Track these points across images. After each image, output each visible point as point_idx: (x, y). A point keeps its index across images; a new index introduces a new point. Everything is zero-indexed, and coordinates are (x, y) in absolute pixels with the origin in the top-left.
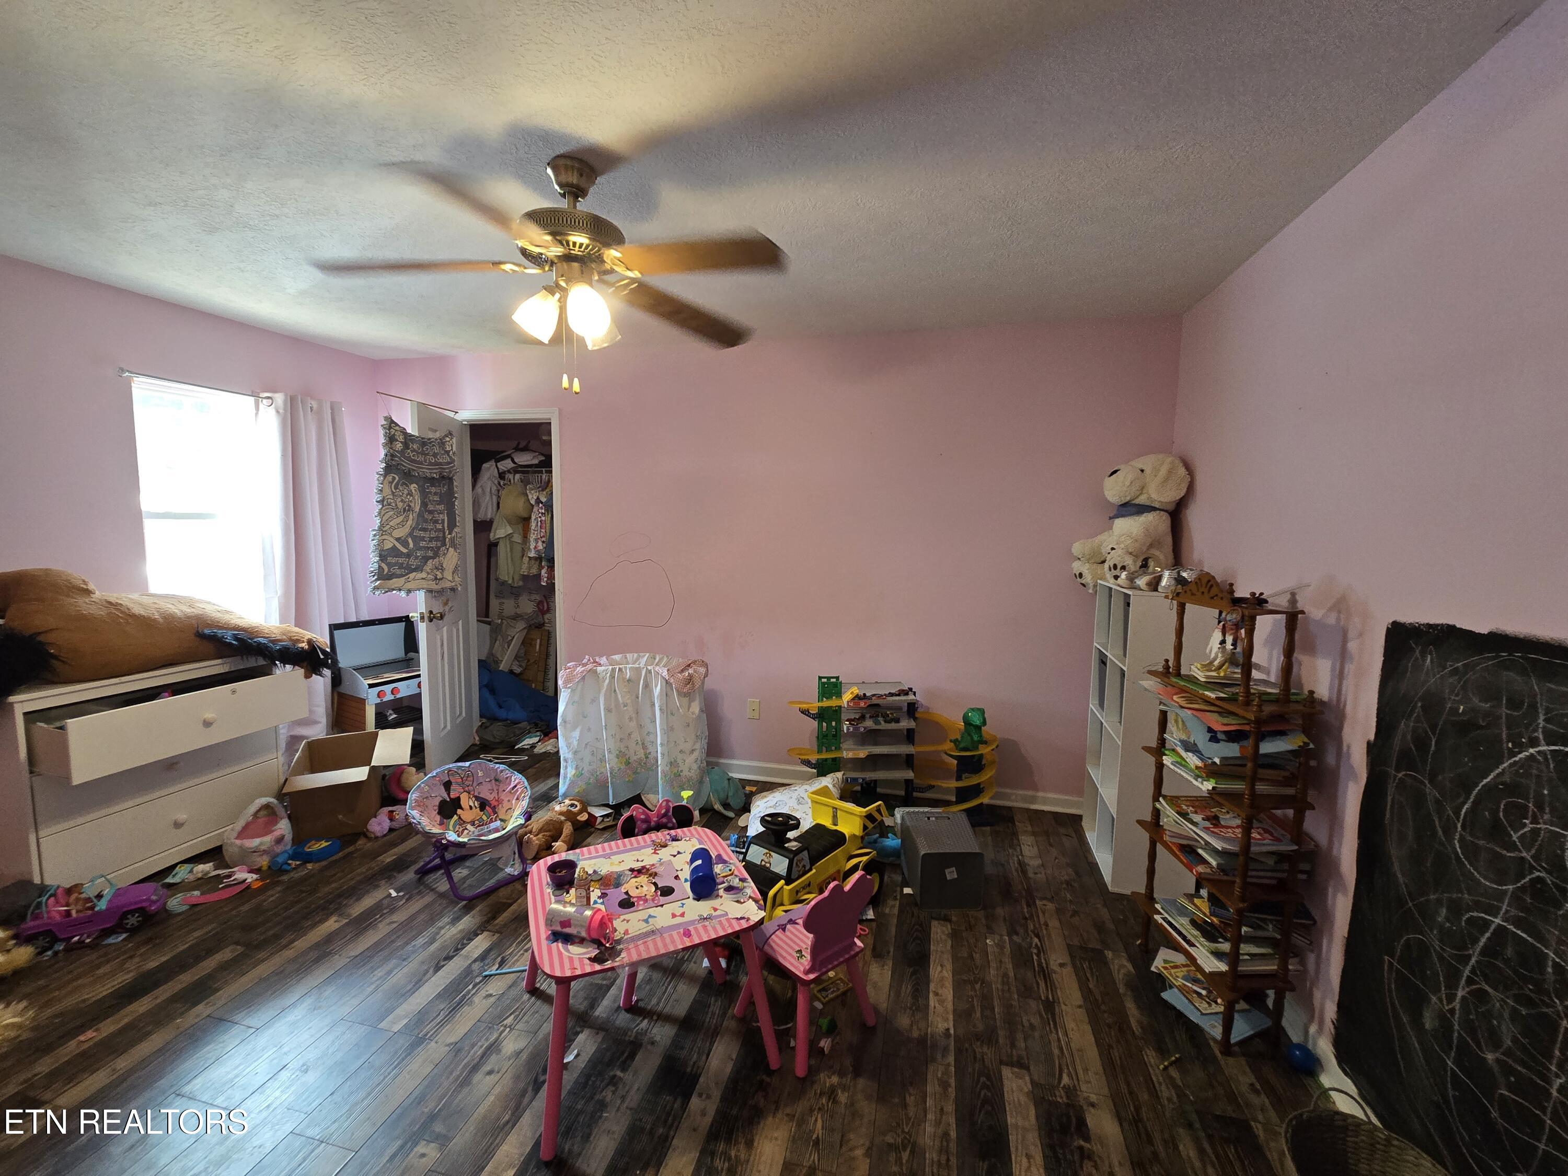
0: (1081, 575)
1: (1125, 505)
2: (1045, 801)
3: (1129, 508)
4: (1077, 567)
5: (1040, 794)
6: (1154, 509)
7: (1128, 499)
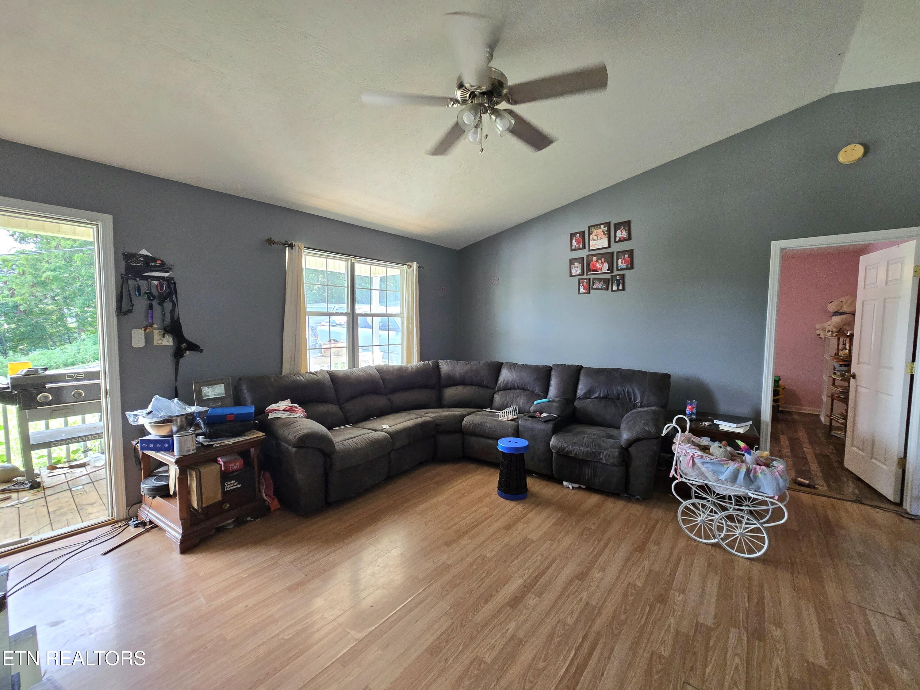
0: (819, 335)
1: (836, 312)
2: (805, 410)
3: (837, 313)
4: (818, 332)
5: (804, 408)
6: (847, 313)
7: (836, 310)
